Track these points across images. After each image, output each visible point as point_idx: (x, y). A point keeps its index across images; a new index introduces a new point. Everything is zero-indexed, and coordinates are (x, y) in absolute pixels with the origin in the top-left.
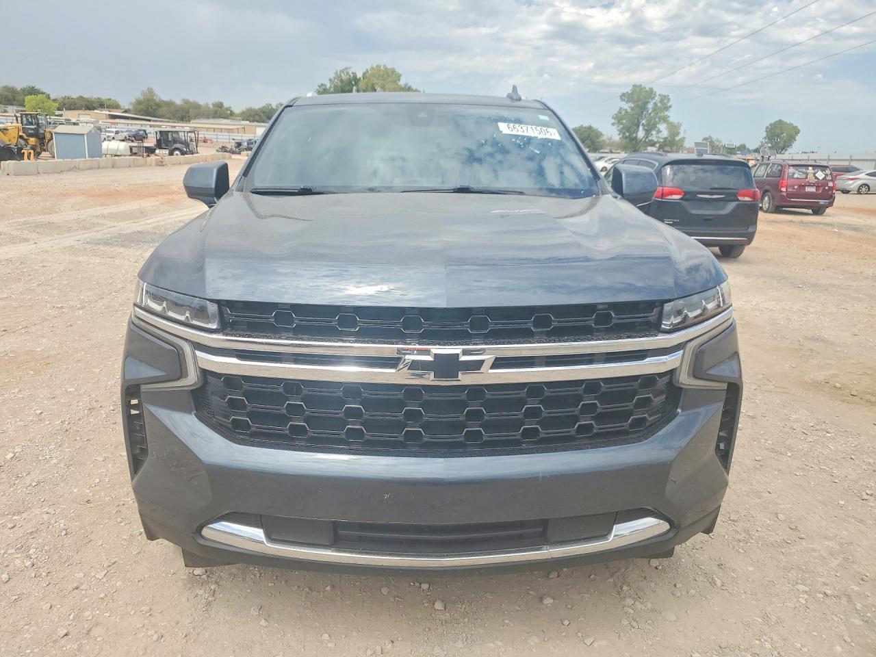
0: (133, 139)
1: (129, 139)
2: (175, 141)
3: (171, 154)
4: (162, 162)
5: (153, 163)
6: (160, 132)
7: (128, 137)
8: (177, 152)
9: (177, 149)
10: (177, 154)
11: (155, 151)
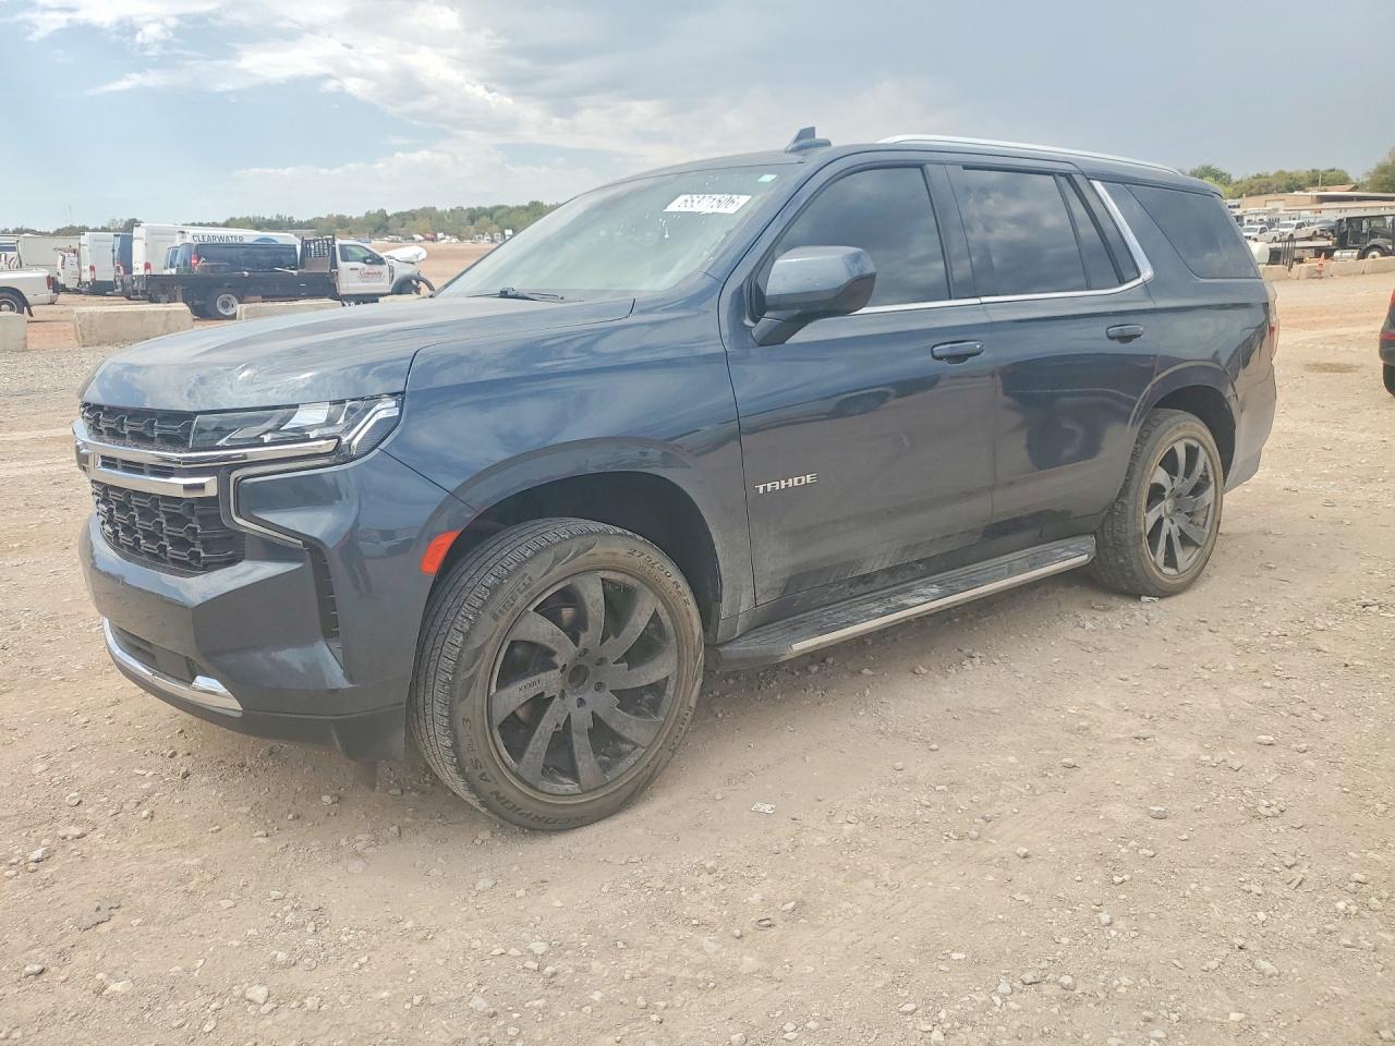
0: (1330, 234)
1: (1321, 236)
2: (1373, 234)
3: (1362, 256)
4: (1320, 272)
5: (1304, 274)
6: (1348, 219)
7: (1318, 233)
8: (1375, 253)
9: (1375, 247)
10: (1374, 257)
11: (1332, 254)
